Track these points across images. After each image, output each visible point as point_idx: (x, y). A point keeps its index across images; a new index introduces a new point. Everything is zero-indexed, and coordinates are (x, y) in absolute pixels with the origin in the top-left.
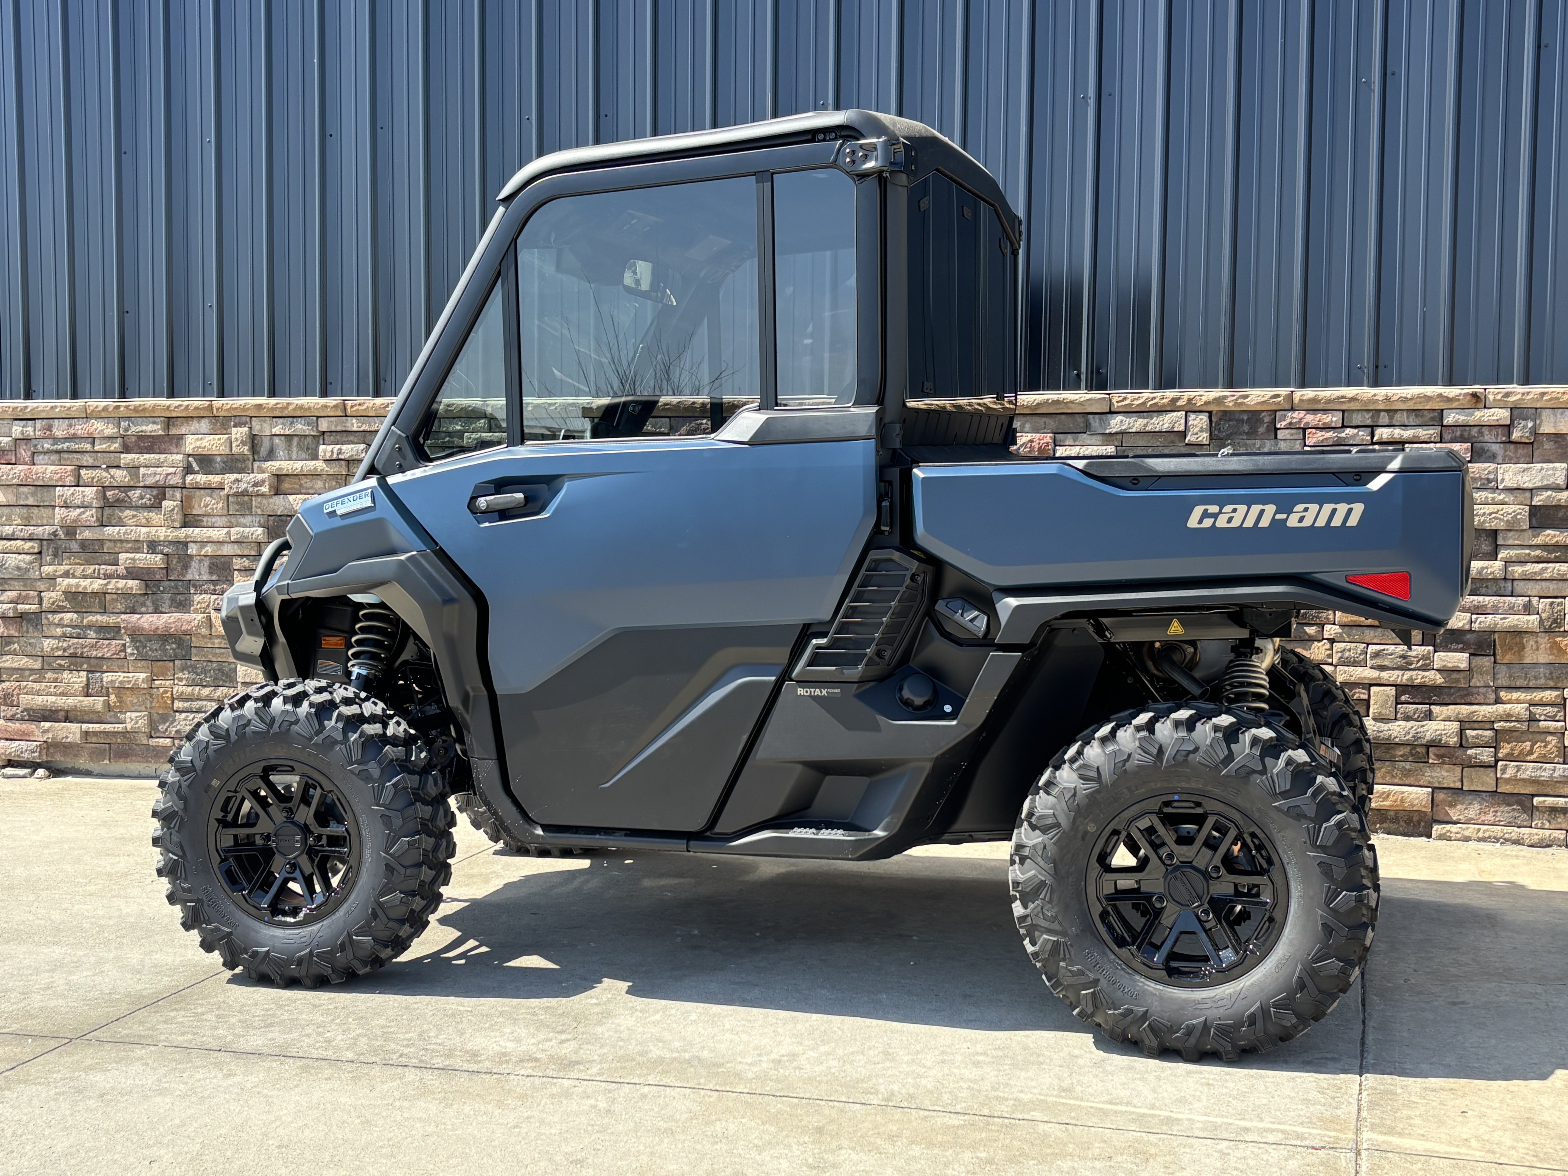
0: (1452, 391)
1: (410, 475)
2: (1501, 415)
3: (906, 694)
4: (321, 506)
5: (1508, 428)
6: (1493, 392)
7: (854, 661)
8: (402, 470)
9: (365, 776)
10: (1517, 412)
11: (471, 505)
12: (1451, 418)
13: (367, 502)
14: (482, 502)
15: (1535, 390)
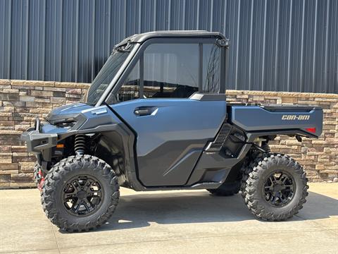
0: (239, 91)
1: (116, 105)
2: (247, 97)
3: (227, 153)
4: (90, 112)
5: (247, 99)
6: (245, 92)
7: (219, 147)
8: (114, 104)
9: (107, 177)
10: (250, 96)
11: (134, 112)
12: (238, 97)
13: (106, 111)
14: (137, 112)
15: (253, 92)
